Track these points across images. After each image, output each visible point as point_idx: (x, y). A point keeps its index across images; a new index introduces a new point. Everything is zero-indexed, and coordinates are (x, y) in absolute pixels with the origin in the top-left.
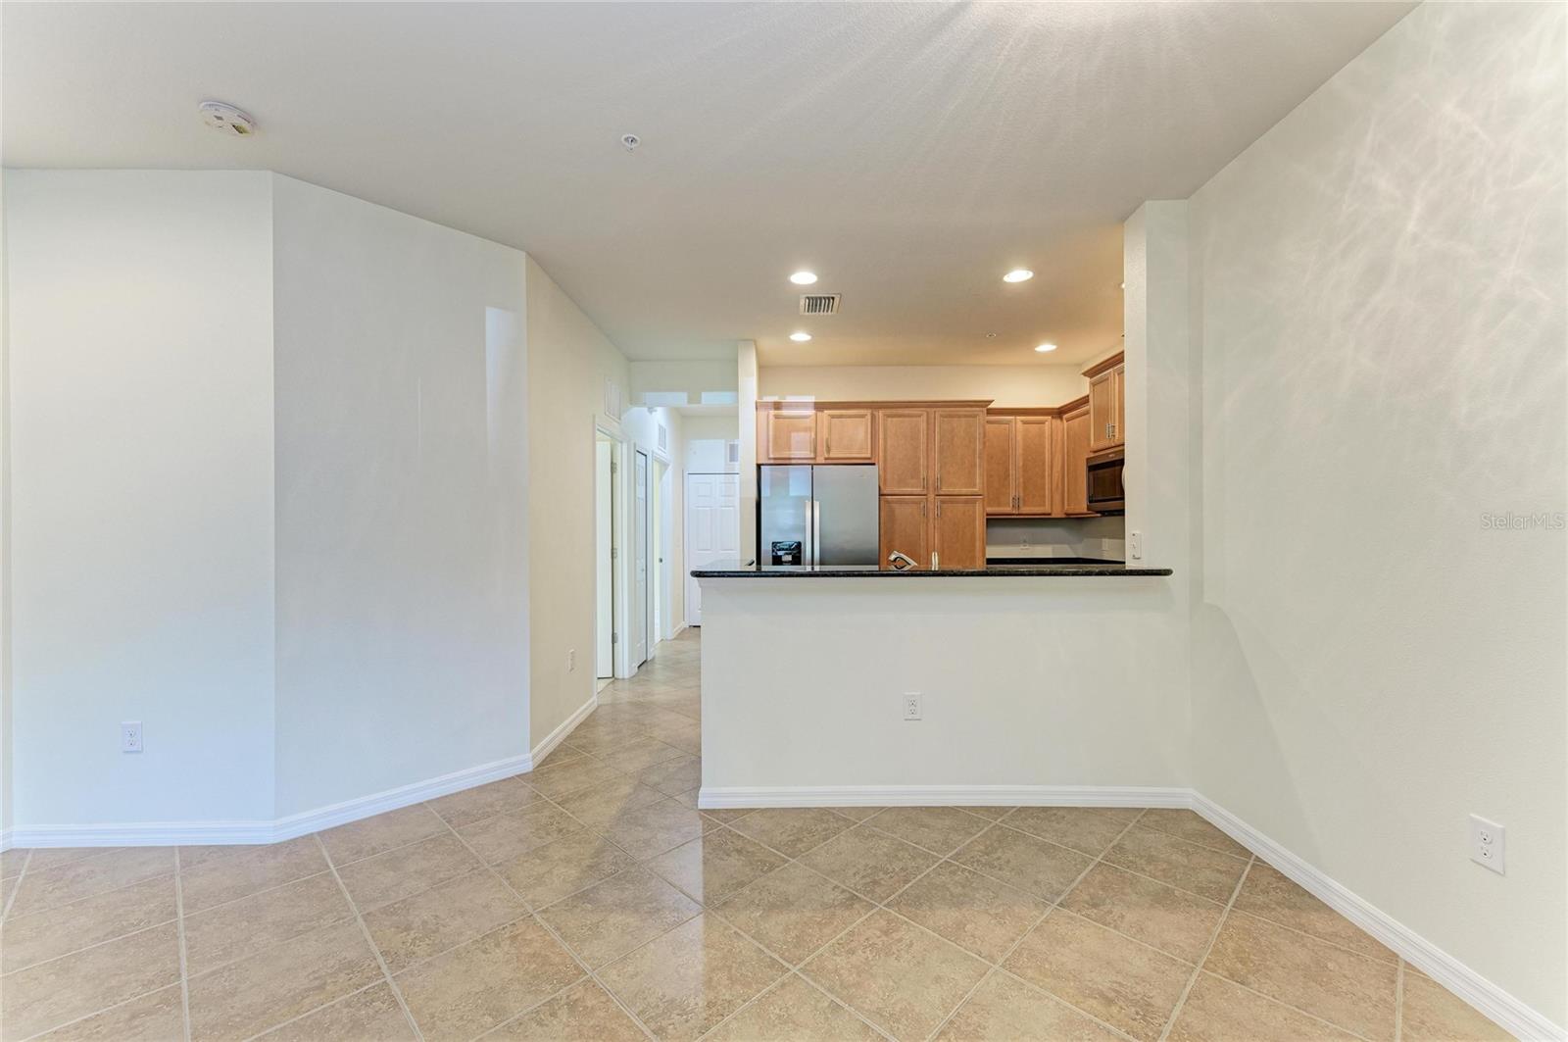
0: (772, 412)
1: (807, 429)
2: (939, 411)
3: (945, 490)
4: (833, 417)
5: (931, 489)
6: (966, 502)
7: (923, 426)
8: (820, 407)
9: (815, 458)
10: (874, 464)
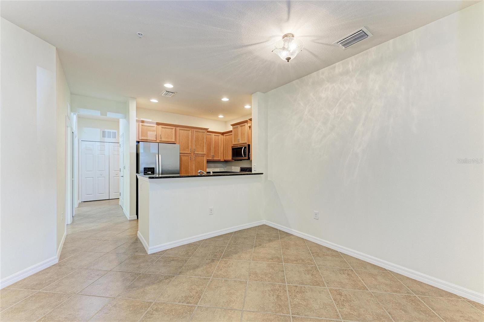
0: (141, 124)
1: (153, 131)
2: (195, 130)
3: (196, 153)
4: (162, 128)
5: (192, 152)
6: (202, 156)
7: (190, 134)
8: (158, 124)
9: (156, 141)
10: (175, 144)
